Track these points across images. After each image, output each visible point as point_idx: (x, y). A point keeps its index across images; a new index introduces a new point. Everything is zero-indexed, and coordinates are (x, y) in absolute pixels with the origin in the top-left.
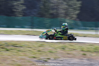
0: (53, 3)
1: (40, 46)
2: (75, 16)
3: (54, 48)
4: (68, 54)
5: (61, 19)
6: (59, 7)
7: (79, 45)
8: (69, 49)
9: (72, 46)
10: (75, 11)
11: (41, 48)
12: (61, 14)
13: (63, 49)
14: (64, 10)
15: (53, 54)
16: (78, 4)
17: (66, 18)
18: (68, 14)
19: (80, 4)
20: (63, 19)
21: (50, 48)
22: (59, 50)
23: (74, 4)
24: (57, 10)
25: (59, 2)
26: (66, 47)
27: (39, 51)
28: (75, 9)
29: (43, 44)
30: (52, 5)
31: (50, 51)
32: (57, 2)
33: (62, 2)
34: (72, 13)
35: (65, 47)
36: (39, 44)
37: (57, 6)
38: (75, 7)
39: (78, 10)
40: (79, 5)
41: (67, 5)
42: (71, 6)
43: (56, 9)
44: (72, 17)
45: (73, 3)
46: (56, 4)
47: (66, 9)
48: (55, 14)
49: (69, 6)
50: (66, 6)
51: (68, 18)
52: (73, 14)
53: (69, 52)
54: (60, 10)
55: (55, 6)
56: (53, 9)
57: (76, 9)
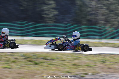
0: (90, 7)
1: (75, 59)
2: (117, 23)
3: (92, 61)
4: (109, 68)
5: (100, 27)
6: (97, 13)
8: (110, 62)
9: (114, 58)
10: (117, 17)
11: (77, 62)
12: (101, 20)
13: (104, 62)
14: (104, 15)
15: (91, 68)
17: (106, 25)
18: (109, 20)
20: (103, 26)
21: (88, 62)
22: (98, 64)
24: (96, 16)
25: (98, 7)
26: (106, 60)
27: (75, 65)
28: (117, 15)
29: (79, 56)
30: (89, 9)
31: (87, 65)
32: (95, 6)
33: (101, 6)
34: (114, 20)
35: (106, 61)
36: (75, 57)
37: (96, 11)
38: (117, 12)
41: (107, 9)
42: (112, 11)
43: (95, 14)
44: (114, 24)
45: (114, 7)
47: (106, 15)
48: (93, 20)
49: (110, 11)
50: (106, 11)
51: (109, 25)
52: (115, 21)
53: (111, 66)
54: (100, 16)
55: (93, 10)
56: (91, 14)
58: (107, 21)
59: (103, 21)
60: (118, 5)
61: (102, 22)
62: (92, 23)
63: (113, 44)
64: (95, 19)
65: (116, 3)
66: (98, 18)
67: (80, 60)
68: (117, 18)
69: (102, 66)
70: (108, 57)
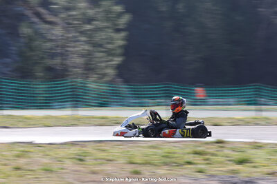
0: (51, 40)
1: (18, 156)
2: (111, 72)
3: (56, 158)
4: (94, 173)
6: (67, 51)
7: (121, 147)
8: (96, 159)
9: (104, 151)
10: (110, 58)
11: (22, 162)
12: (75, 67)
13: (81, 160)
14: (82, 56)
15: (54, 175)
16: (118, 39)
17: (88, 77)
18: (93, 66)
19: (123, 40)
20: (79, 80)
21: (46, 160)
22: (69, 164)
23: (106, 39)
24: (64, 57)
25: (68, 38)
26: (86, 154)
27: (18, 169)
28: (110, 53)
29: (26, 149)
30: (49, 45)
31: (45, 167)
32: (62, 36)
33: (75, 37)
34: (103, 65)
35: (85, 156)
36: (18, 151)
37: (63, 47)
38: (110, 46)
39: (119, 55)
40: (121, 43)
41: (87, 43)
42: (100, 46)
43: (62, 55)
44: (104, 75)
45: (104, 37)
46: (60, 43)
47: (89, 54)
48: (58, 67)
49: (94, 47)
50: (87, 47)
51: (94, 77)
52: (107, 67)
53: (96, 169)
54: (72, 58)
55: (58, 46)
56: (53, 56)
57: (114, 52)
58: (89, 68)
59: (79, 68)
60: (111, 32)
61: (79, 71)
62: (56, 74)
63: (103, 118)
64: (62, 64)
65: (108, 28)
66: (68, 62)
67: (30, 158)
68: (112, 60)
69: (77, 168)
70: (89, 149)
